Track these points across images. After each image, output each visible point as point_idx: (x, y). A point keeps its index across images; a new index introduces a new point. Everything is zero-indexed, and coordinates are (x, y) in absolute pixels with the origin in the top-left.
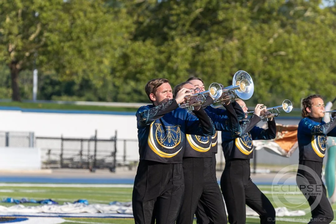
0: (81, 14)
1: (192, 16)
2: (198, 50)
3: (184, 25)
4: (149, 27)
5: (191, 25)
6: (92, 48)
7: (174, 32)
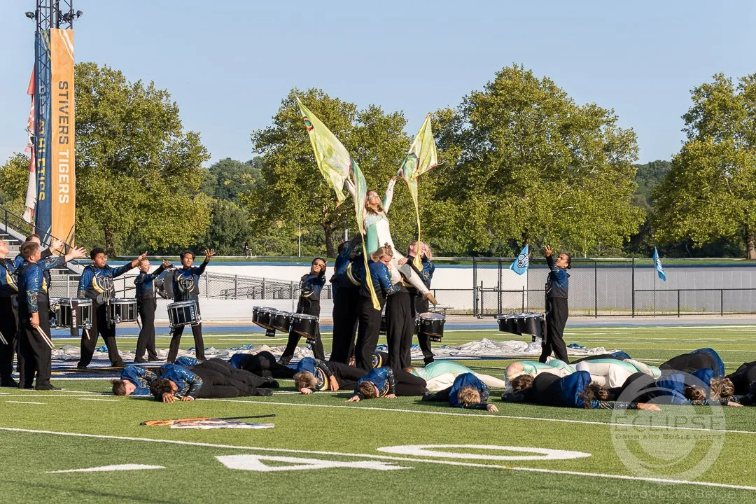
1: (488, 177)
2: (494, 207)
3: (481, 185)
4: (450, 187)
5: (486, 186)
7: (472, 192)
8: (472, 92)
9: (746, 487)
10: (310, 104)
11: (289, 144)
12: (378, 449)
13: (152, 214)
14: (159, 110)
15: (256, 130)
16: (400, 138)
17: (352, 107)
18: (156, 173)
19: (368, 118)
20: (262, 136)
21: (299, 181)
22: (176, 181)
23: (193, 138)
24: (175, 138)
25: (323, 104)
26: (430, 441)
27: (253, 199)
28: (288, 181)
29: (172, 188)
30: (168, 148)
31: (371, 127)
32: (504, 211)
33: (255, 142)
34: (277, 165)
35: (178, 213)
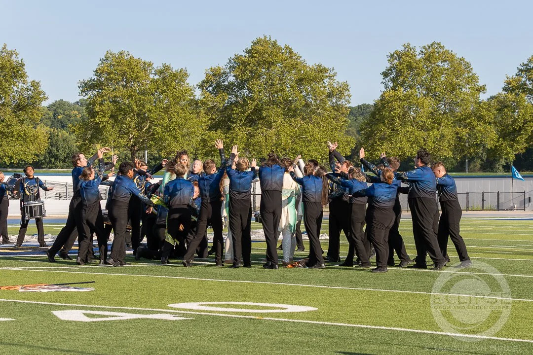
0: (175, 114)
1: (246, 114)
2: (250, 136)
3: (241, 120)
4: (219, 122)
5: (245, 121)
6: (183, 136)
7: (235, 125)
8: (235, 55)
9: (425, 331)
10: (120, 62)
11: (105, 90)
12: (169, 305)
13: (5, 139)
14: (10, 64)
15: (82, 80)
16: (185, 87)
17: (150, 65)
18: (9, 109)
19: (161, 72)
20: (86, 84)
21: (112, 116)
22: (23, 115)
23: (35, 85)
24: (23, 84)
25: (130, 62)
26: (205, 300)
27: (79, 129)
28: (104, 116)
29: (20, 120)
30: (17, 91)
31: (164, 79)
32: (258, 138)
33: (81, 88)
34: (97, 105)
35: (24, 138)
